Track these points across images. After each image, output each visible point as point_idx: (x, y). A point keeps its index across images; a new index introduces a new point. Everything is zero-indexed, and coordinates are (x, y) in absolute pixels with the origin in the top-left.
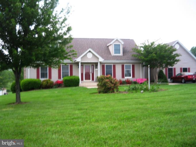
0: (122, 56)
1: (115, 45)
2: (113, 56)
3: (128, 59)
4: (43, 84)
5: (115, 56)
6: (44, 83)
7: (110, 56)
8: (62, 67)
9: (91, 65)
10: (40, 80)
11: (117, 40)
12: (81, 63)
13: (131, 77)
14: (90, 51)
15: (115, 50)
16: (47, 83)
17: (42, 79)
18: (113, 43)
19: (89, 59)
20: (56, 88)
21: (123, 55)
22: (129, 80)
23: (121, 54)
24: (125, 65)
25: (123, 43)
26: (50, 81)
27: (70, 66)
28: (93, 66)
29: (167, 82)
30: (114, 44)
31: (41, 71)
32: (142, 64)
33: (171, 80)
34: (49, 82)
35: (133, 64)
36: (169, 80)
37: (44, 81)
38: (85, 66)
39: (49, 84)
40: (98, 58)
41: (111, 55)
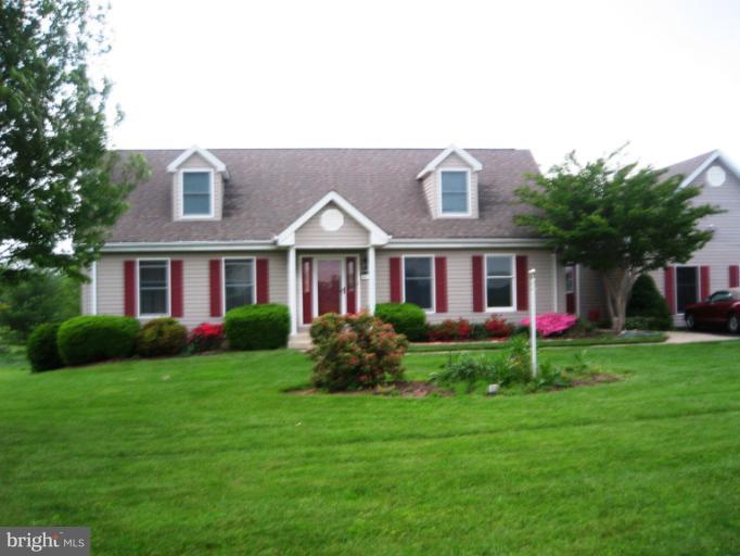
0: (472, 221)
1: (443, 173)
2: (439, 221)
3: (501, 232)
4: (141, 337)
5: (447, 220)
6: (149, 332)
7: (424, 221)
8: (227, 267)
9: (342, 258)
10: (136, 323)
11: (453, 154)
12: (299, 252)
13: (513, 309)
14: (332, 204)
15: (444, 195)
16: (160, 333)
17: (145, 318)
18: (438, 166)
19: (331, 234)
20: (193, 353)
21: (481, 217)
22: (499, 319)
23: (471, 211)
24: (486, 256)
25: (478, 166)
26: (172, 327)
27: (258, 262)
28: (351, 264)
29: (667, 326)
30: (441, 170)
31: (142, 285)
32: (560, 251)
33: (686, 318)
34: (166, 328)
35: (522, 254)
36: (679, 318)
37: (151, 324)
38: (320, 262)
39: (167, 336)
40: (367, 232)
41: (431, 217)
